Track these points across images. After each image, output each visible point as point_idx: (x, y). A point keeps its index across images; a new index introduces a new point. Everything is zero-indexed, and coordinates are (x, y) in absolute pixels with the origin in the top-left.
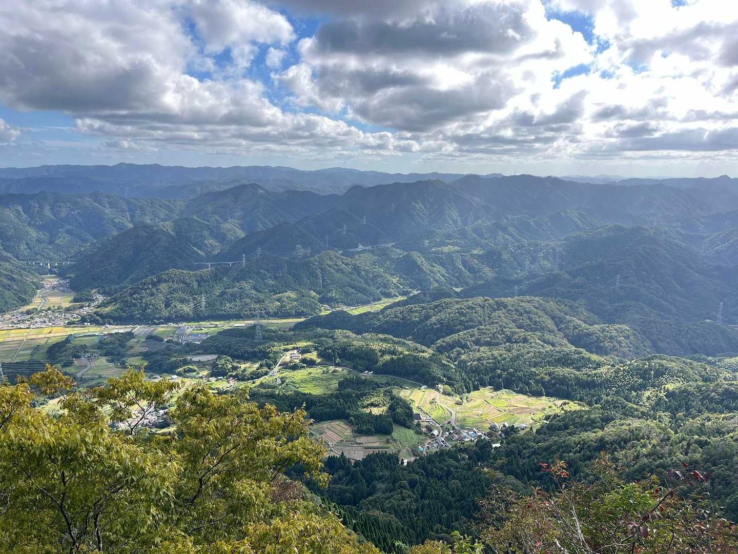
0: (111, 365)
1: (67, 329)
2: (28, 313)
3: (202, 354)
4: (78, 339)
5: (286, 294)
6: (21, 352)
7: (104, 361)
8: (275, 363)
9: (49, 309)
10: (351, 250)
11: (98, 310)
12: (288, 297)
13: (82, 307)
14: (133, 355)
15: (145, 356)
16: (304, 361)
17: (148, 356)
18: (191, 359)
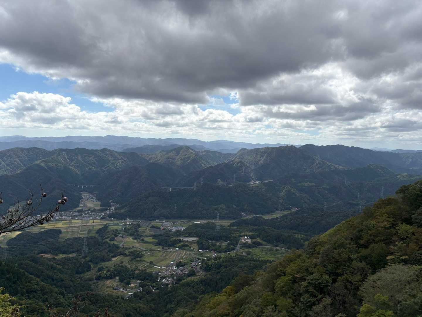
0: (136, 241)
1: (102, 221)
2: (79, 211)
3: (188, 237)
4: (111, 226)
5: (220, 206)
6: (81, 232)
7: (131, 239)
8: (237, 243)
9: (89, 210)
10: (248, 183)
11: (117, 211)
12: (221, 208)
13: (106, 209)
14: (147, 236)
15: (154, 237)
16: (255, 243)
17: (155, 237)
18: (183, 239)
